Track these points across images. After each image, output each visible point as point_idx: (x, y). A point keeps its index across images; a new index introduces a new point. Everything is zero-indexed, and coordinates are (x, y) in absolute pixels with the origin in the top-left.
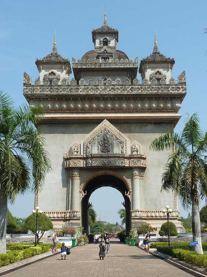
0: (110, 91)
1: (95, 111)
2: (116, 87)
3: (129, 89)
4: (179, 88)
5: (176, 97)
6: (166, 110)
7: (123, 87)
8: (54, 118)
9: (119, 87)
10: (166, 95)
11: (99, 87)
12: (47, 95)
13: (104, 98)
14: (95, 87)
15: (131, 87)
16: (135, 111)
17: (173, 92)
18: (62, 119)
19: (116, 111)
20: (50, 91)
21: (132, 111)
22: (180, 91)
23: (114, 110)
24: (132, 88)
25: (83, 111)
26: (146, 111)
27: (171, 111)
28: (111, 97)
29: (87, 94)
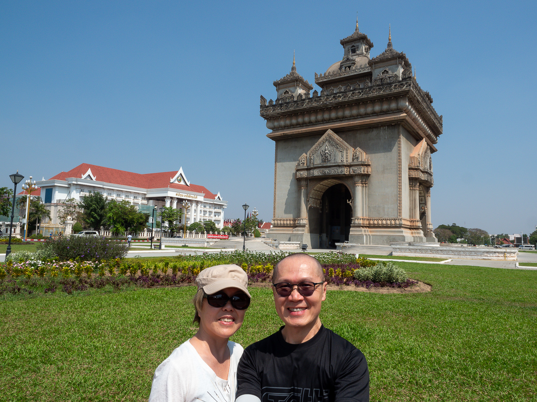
0: (332, 100)
1: (322, 123)
2: (337, 95)
3: (350, 95)
5: (401, 95)
6: (391, 111)
7: (344, 94)
9: (341, 95)
10: (388, 95)
11: (322, 98)
12: (278, 114)
13: (327, 108)
14: (319, 99)
15: (351, 93)
16: (360, 117)
17: (396, 91)
18: (292, 134)
19: (342, 120)
20: (280, 109)
21: (356, 117)
22: (404, 88)
23: (338, 119)
24: (353, 93)
25: (311, 124)
26: (371, 115)
27: (398, 111)
28: (334, 106)
29: (311, 106)
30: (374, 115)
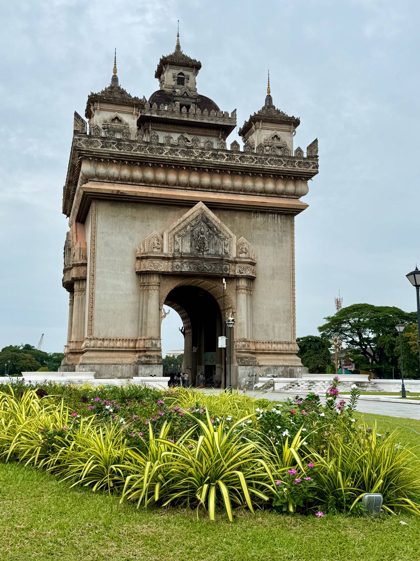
0: (210, 158)
1: (184, 188)
4: (308, 163)
5: (302, 177)
6: (286, 194)
8: (123, 193)
10: (290, 172)
13: (198, 168)
16: (243, 192)
17: (300, 169)
19: (215, 191)
20: (118, 148)
22: (309, 169)
23: (212, 189)
27: (293, 197)
28: (211, 167)
29: (175, 159)
30: (263, 195)
